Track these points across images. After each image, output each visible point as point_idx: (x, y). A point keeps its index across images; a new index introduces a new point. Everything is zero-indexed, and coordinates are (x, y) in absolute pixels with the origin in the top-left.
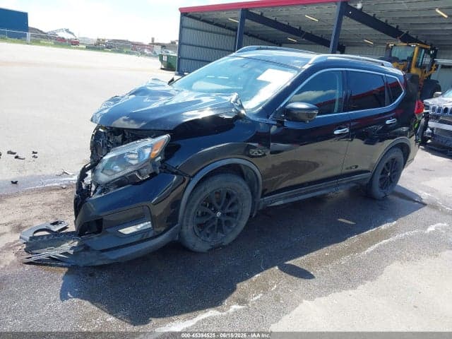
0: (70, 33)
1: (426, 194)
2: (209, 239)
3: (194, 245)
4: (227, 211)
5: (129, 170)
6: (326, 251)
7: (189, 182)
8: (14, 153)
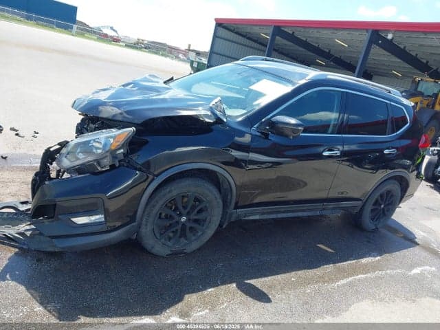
0: (114, 30)
1: (422, 233)
2: (170, 244)
3: (153, 247)
4: (193, 217)
5: (90, 159)
6: (293, 276)
7: (153, 180)
8: (17, 131)
